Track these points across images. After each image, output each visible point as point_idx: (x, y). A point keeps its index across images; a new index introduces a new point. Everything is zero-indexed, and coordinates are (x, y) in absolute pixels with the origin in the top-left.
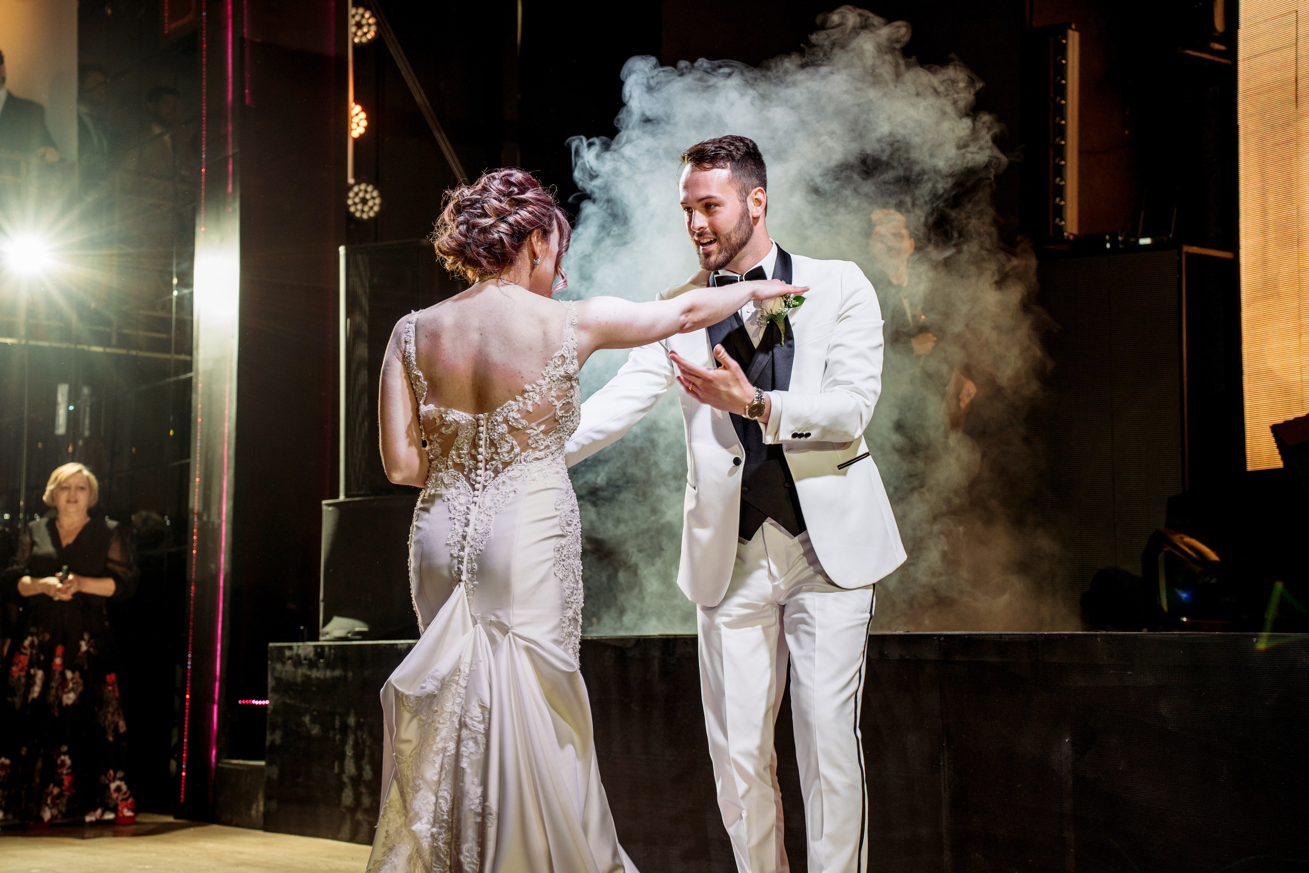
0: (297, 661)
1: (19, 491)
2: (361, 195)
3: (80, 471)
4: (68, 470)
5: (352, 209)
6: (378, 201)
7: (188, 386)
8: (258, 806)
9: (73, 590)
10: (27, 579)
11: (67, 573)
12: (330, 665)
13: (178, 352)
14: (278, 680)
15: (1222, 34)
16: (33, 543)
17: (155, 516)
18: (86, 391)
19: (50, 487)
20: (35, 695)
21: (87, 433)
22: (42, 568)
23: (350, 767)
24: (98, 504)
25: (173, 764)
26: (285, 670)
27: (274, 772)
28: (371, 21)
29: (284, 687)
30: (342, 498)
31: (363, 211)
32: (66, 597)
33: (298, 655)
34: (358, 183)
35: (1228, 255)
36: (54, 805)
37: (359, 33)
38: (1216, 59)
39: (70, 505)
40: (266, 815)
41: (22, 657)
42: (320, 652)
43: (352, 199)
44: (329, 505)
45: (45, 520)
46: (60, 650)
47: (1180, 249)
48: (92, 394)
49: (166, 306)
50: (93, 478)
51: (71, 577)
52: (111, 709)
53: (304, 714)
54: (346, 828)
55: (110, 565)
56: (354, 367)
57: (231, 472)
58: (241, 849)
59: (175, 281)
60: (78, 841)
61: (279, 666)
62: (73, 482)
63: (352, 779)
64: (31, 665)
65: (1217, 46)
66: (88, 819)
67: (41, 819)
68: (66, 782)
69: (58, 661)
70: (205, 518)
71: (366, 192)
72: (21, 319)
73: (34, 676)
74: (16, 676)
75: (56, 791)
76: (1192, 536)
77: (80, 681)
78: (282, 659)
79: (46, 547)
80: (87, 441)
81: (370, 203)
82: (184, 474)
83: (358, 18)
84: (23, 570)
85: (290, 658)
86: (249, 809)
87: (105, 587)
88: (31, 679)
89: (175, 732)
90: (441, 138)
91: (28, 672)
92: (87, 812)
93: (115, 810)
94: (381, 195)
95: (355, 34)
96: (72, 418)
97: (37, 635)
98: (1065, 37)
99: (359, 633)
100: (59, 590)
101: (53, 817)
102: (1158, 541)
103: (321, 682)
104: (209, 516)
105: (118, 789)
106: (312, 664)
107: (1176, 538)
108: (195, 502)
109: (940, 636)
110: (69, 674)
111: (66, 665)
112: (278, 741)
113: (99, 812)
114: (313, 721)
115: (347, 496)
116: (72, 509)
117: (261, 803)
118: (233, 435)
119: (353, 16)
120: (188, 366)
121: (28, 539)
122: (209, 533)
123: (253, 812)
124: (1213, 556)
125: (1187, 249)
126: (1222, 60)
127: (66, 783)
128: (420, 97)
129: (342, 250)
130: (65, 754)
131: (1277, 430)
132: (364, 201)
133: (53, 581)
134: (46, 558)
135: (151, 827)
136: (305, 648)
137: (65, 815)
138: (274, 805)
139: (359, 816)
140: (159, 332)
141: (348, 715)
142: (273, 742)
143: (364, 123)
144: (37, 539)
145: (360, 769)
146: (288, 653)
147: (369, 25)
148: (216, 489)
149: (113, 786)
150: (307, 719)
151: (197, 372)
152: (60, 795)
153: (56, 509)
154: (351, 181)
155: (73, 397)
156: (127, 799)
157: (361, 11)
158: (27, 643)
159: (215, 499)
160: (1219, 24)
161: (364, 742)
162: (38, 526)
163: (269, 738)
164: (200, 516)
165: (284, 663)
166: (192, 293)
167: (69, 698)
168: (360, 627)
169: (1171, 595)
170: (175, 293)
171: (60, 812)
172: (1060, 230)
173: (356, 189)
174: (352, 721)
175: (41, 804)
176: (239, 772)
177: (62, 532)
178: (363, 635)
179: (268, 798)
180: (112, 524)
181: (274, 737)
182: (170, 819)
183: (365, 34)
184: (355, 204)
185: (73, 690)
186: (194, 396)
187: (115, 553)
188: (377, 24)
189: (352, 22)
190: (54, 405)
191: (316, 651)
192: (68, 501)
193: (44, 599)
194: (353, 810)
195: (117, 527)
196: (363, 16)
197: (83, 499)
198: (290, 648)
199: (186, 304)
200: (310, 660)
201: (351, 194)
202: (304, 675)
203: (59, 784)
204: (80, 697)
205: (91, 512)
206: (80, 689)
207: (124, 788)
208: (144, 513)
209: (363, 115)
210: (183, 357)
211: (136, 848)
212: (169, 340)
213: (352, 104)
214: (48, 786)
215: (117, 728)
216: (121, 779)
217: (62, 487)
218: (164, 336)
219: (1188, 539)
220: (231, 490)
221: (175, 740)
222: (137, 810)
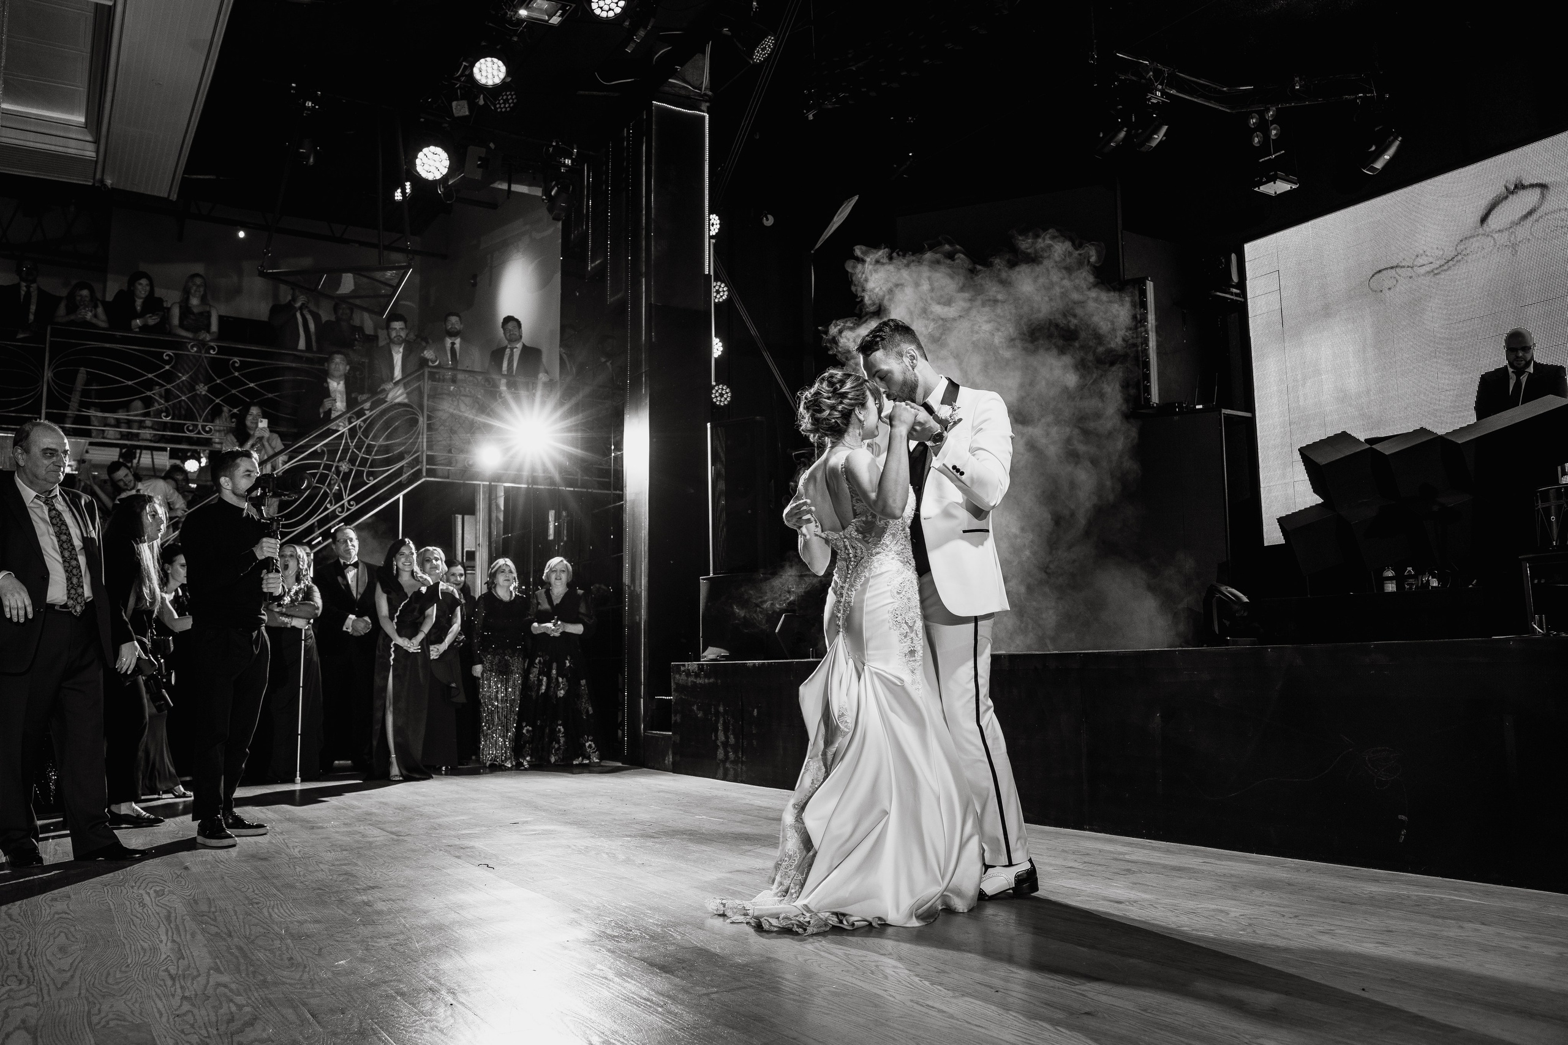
0: (688, 673)
1: (530, 573)
2: (720, 391)
3: (562, 561)
4: (555, 561)
5: (714, 400)
6: (729, 395)
7: (621, 509)
8: (669, 758)
9: (561, 630)
10: (535, 624)
11: (557, 621)
12: (707, 676)
13: (615, 489)
14: (677, 684)
15: (1237, 283)
16: (539, 603)
17: (603, 587)
18: (564, 514)
19: (546, 571)
20: (543, 691)
21: (565, 539)
22: (544, 618)
23: (721, 737)
24: (572, 581)
25: (620, 732)
26: (681, 678)
27: (677, 738)
28: (725, 289)
29: (681, 688)
30: (711, 575)
31: (721, 401)
32: (557, 634)
33: (688, 670)
34: (717, 384)
35: (1249, 415)
36: (556, 754)
37: (718, 297)
38: (1235, 298)
39: (557, 581)
40: (674, 763)
41: (535, 669)
42: (701, 668)
43: (715, 394)
44: (704, 579)
45: (544, 590)
46: (555, 665)
47: (1221, 411)
48: (568, 516)
49: (608, 462)
50: (570, 568)
51: (559, 623)
52: (584, 700)
53: (693, 705)
54: (721, 772)
55: (580, 616)
56: (717, 494)
57: (647, 560)
58: (660, 783)
59: (613, 447)
60: (570, 775)
61: (677, 676)
62: (559, 567)
63: (722, 743)
64: (539, 674)
65: (1235, 290)
66: (575, 763)
67: (550, 761)
68: (562, 740)
69: (554, 672)
70: (632, 588)
71: (723, 389)
72: (526, 473)
73: (542, 680)
74: (532, 680)
75: (556, 746)
76: (1233, 588)
77: (567, 684)
78: (679, 672)
79: (545, 606)
80: (566, 543)
81: (725, 396)
82: (620, 562)
83: (717, 288)
84: (534, 619)
85: (684, 671)
86: (664, 760)
87: (577, 629)
88: (540, 681)
89: (620, 714)
90: (766, 355)
91: (538, 677)
92: (574, 760)
93: (589, 758)
94: (731, 391)
95: (716, 297)
96: (557, 530)
97: (542, 657)
98: (1145, 285)
99: (723, 657)
100: (553, 630)
101: (556, 761)
102: (1212, 591)
103: (703, 686)
104: (634, 587)
105: (590, 746)
106: (697, 675)
107: (1223, 588)
108: (626, 580)
109: (1081, 653)
110: (560, 680)
111: (558, 674)
112: (679, 720)
113: (580, 758)
114: (698, 709)
115: (714, 574)
116: (558, 583)
117: (671, 757)
118: (647, 538)
119: (715, 287)
120: (621, 497)
121: (535, 601)
122: (635, 598)
123: (666, 762)
124: (1245, 599)
125: (1224, 411)
126: (1238, 299)
127: (562, 742)
128: (753, 331)
129: (709, 425)
130: (560, 725)
131: (1281, 521)
132: (721, 395)
133: (550, 625)
134: (545, 612)
135: (608, 769)
136: (692, 665)
137: (562, 760)
138: (678, 758)
139: (728, 765)
140: (604, 478)
141: (719, 706)
142: (676, 721)
143: (721, 349)
144: (540, 601)
145: (727, 737)
146: (682, 669)
147: (724, 291)
148: (638, 571)
149: (587, 744)
150: (695, 708)
151: (626, 501)
152: (559, 749)
153: (550, 584)
154: (714, 383)
155: (557, 518)
156: (595, 752)
157: (719, 283)
158: (537, 661)
159: (637, 577)
160: (1235, 278)
161: (729, 721)
162: (541, 593)
163: (673, 718)
164: (629, 587)
165: (680, 675)
166: (622, 454)
167: (561, 693)
168: (724, 653)
169: (1220, 624)
170: (613, 454)
171: (559, 758)
172: (1148, 400)
173: (716, 388)
174: (721, 709)
175: (549, 754)
176: (656, 738)
177: (554, 597)
178: (726, 658)
179: (674, 754)
180: (580, 592)
181: (676, 718)
182: (620, 764)
183: (721, 296)
184: (716, 397)
185: (563, 688)
186: (624, 515)
187: (583, 609)
188: (728, 290)
189: (714, 290)
190: (547, 522)
191: (699, 667)
192: (556, 579)
193: (545, 635)
194: (724, 761)
195: (583, 593)
196: (720, 286)
197: (564, 576)
198: (684, 665)
199: (619, 460)
200: (696, 672)
201: (714, 392)
202: (692, 681)
203: (558, 742)
204: (567, 693)
205: (568, 585)
206: (567, 688)
207: (593, 746)
208: (597, 585)
209: (721, 344)
210: (618, 492)
211: (602, 780)
212: (610, 483)
213: (714, 338)
214: (552, 743)
215: (588, 711)
216: (591, 741)
217: (552, 571)
218: (607, 480)
219: (1230, 589)
220: (647, 571)
221: (620, 719)
222: (601, 758)
